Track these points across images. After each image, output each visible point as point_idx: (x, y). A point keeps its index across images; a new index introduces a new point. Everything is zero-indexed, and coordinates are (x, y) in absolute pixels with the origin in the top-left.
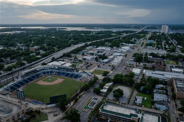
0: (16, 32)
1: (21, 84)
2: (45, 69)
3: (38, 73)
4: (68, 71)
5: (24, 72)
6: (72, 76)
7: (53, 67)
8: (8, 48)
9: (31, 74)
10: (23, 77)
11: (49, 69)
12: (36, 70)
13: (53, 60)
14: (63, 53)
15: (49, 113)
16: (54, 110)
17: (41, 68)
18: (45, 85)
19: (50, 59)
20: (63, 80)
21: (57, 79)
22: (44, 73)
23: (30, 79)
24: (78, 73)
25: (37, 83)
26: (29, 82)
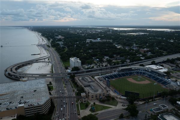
0: (140, 33)
1: (115, 76)
2: (139, 70)
3: (132, 72)
4: (159, 76)
5: (121, 68)
6: (160, 81)
7: (147, 69)
8: (124, 47)
9: (126, 71)
10: (119, 71)
11: (143, 70)
12: (131, 69)
13: (153, 63)
14: (167, 59)
15: (120, 102)
16: (125, 102)
17: (137, 68)
18: (131, 82)
19: (150, 62)
20: (150, 82)
21: (145, 80)
22: (138, 73)
23: (124, 75)
24: (167, 80)
25: (127, 79)
26: (122, 76)
